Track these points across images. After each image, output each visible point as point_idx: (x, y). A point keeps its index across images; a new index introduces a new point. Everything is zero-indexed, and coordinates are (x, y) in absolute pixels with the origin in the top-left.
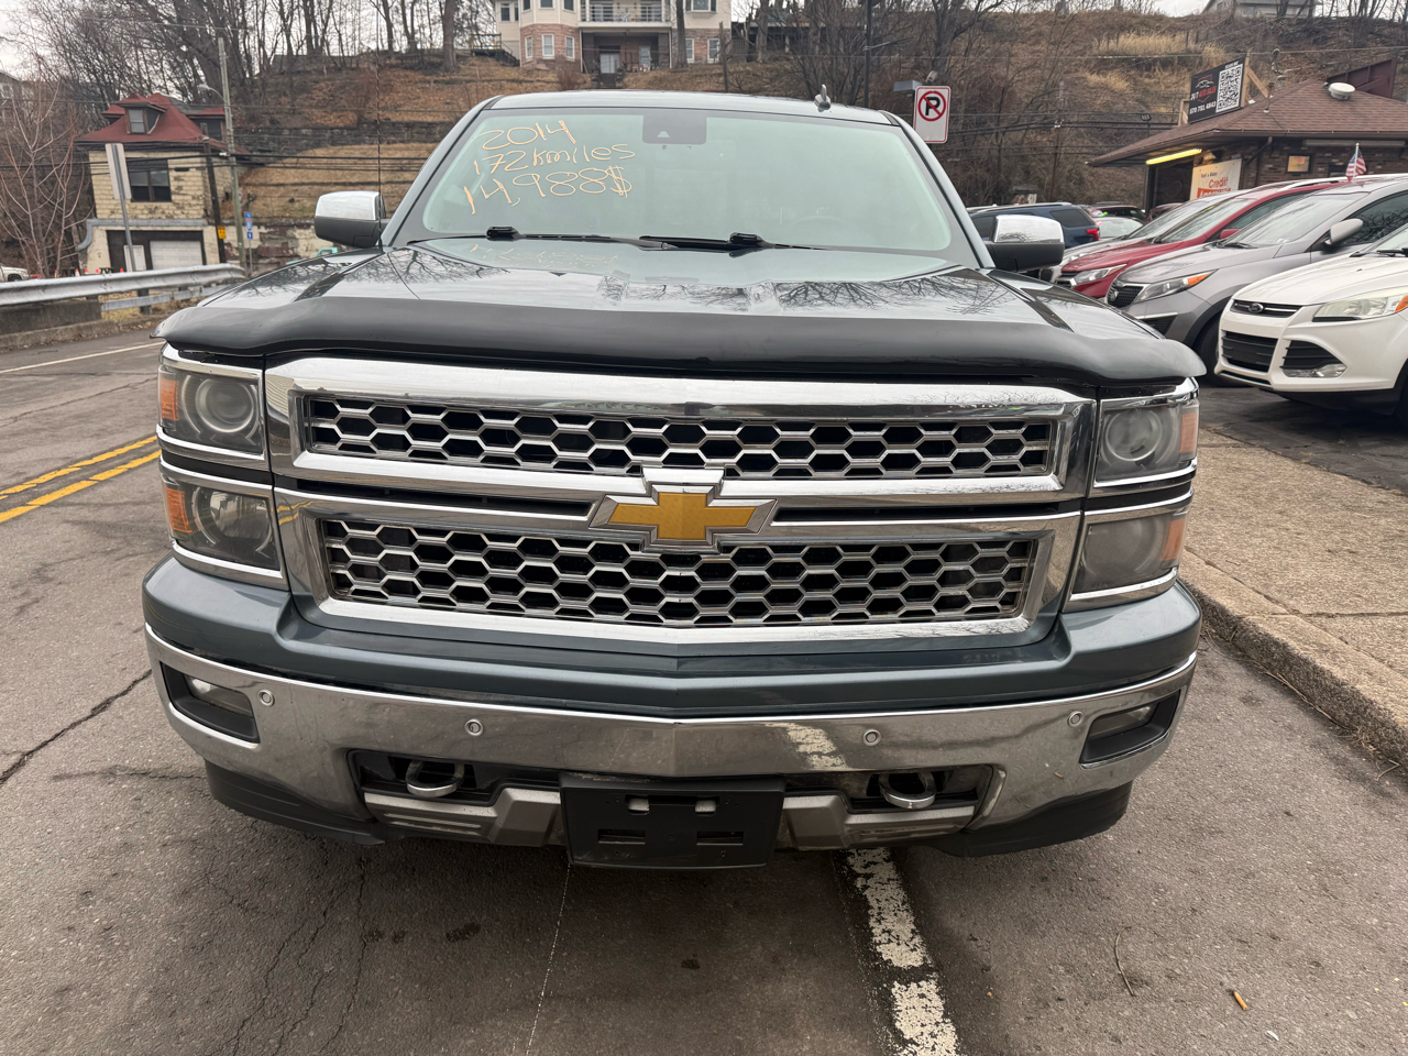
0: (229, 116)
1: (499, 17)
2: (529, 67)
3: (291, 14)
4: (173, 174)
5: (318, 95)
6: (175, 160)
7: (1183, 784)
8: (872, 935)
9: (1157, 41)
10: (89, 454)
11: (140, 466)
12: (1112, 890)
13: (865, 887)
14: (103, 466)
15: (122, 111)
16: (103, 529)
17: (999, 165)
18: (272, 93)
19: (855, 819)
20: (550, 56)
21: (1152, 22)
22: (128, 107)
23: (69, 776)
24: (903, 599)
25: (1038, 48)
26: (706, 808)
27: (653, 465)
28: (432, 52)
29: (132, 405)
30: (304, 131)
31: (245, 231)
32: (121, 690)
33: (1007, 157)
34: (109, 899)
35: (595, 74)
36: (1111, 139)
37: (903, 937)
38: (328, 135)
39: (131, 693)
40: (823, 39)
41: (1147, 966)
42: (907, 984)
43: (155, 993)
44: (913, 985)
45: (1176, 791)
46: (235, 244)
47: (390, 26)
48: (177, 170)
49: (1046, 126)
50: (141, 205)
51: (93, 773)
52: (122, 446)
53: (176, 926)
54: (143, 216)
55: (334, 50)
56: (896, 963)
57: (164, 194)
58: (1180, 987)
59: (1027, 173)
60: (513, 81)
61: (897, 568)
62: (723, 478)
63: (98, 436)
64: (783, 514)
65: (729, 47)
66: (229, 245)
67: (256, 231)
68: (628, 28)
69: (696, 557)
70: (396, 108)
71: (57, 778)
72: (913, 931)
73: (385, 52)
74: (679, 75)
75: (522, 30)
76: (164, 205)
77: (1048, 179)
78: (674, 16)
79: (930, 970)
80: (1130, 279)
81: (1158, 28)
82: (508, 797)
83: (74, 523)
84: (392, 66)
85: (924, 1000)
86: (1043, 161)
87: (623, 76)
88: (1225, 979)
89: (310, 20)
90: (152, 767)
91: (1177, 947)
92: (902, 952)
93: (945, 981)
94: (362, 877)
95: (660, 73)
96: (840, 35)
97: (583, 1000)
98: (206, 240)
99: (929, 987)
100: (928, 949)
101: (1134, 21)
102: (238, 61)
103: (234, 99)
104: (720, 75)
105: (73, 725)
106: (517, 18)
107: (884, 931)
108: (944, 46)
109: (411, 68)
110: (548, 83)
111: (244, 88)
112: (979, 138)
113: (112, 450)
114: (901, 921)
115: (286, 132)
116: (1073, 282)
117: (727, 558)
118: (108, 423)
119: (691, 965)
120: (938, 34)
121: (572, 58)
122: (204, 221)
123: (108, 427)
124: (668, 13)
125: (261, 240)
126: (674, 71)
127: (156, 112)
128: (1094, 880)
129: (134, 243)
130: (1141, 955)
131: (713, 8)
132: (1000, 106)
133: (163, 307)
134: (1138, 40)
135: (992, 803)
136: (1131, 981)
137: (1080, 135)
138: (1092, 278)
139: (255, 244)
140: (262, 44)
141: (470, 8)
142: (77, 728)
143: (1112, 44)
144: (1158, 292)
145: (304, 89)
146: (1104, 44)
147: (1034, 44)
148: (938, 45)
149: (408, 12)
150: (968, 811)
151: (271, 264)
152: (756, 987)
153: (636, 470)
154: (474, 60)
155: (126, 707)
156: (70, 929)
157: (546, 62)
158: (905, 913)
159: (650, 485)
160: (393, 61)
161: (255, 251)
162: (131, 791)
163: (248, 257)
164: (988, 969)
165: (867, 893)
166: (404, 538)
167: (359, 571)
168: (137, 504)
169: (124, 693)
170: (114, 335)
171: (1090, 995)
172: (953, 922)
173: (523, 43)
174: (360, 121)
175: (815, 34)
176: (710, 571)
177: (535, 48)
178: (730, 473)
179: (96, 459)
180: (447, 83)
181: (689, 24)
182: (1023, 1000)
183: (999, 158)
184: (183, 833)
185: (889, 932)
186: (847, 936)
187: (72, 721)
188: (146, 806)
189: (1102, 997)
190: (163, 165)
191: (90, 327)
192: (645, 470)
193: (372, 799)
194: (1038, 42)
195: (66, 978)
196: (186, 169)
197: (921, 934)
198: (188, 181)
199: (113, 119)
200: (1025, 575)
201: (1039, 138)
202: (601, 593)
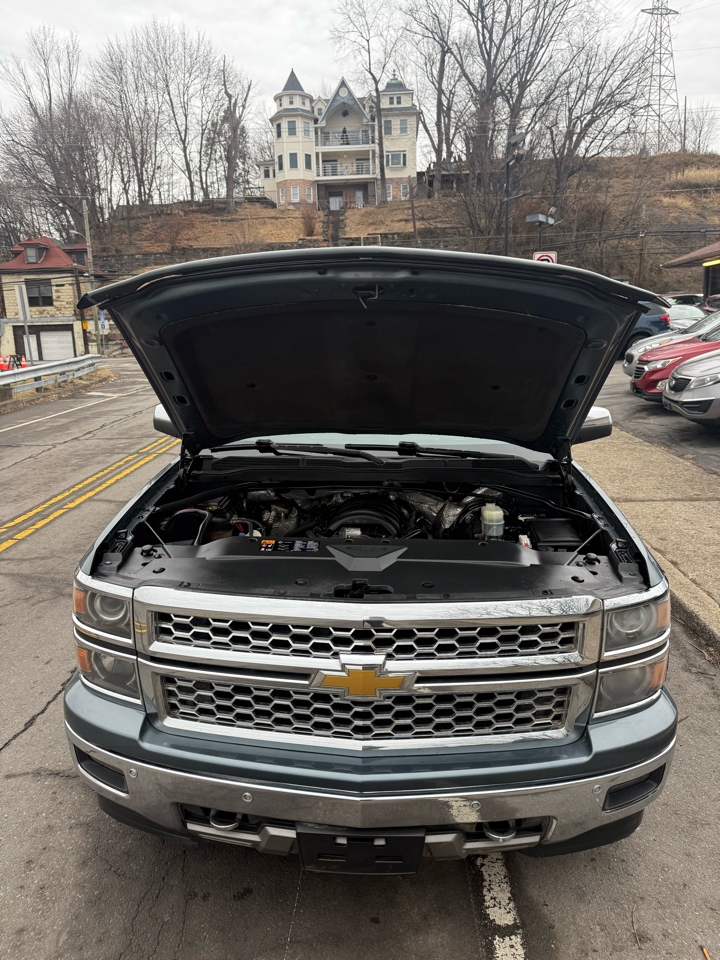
0: (89, 250)
1: (263, 176)
2: (283, 208)
3: (129, 181)
4: (54, 288)
5: (146, 232)
6: (55, 278)
7: (689, 786)
8: (484, 901)
9: (712, 173)
10: (12, 517)
11: (42, 527)
12: (635, 869)
13: (482, 865)
14: (21, 527)
15: (23, 249)
16: (23, 579)
17: (601, 263)
18: (117, 232)
19: (470, 845)
20: (297, 200)
21: (707, 159)
22: (27, 246)
23: (14, 776)
24: (493, 721)
25: (627, 180)
26: (380, 842)
27: (345, 652)
28: (219, 201)
29: (35, 474)
30: (137, 256)
31: (100, 323)
32: (41, 710)
33: (607, 258)
34: (42, 866)
35: (327, 211)
36: (680, 241)
37: (503, 903)
38: (153, 257)
39: (46, 711)
40: (479, 180)
41: (651, 927)
42: (503, 937)
43: (70, 933)
44: (507, 938)
45: (683, 792)
46: (94, 332)
47: (192, 185)
48: (57, 286)
49: (635, 236)
50: (34, 309)
51: (28, 773)
52: (31, 510)
53: (80, 886)
54: (35, 316)
55: (156, 201)
56: (498, 922)
57: (48, 301)
58: (670, 944)
59: (622, 267)
60: (272, 218)
61: (490, 704)
62: (386, 659)
63: (15, 500)
64: (420, 680)
65: (415, 189)
66: (90, 333)
67: (107, 323)
68: (348, 180)
69: (371, 703)
70: (196, 238)
71: (8, 777)
72: (509, 899)
73: (189, 202)
74: (382, 210)
75: (278, 184)
76: (48, 308)
77: (636, 271)
78: (378, 171)
79: (518, 928)
80: (684, 373)
81: (711, 164)
82: (267, 832)
83: (6, 575)
84: (193, 211)
85: (513, 950)
86: (632, 258)
87: (345, 211)
88: (699, 938)
89: (141, 182)
90: (62, 768)
91: (671, 913)
92: (502, 916)
93: (527, 935)
94: (185, 852)
95: (369, 209)
96: (490, 180)
97: (312, 945)
98: (75, 330)
99: (517, 940)
100: (518, 912)
101: (695, 159)
102: (95, 210)
103: (93, 237)
104: (409, 208)
105: (15, 737)
106: (274, 176)
107: (492, 898)
108: (561, 184)
109: (206, 212)
110: (295, 218)
111: (99, 229)
112: (588, 245)
113: (25, 513)
114: (502, 891)
115: (126, 257)
116: (646, 368)
117: (389, 702)
118: (22, 490)
119: (375, 920)
120: (558, 175)
121: (311, 201)
122: (74, 318)
123: (22, 493)
124: (374, 168)
125: (110, 329)
126: (378, 207)
127: (43, 249)
128: (624, 861)
129: (30, 333)
130: (648, 920)
131: (404, 164)
132: (601, 223)
133: (50, 387)
134: (698, 172)
135: (551, 833)
136: (640, 938)
137: (659, 240)
138: (659, 366)
139: (106, 332)
140: (110, 200)
141: (244, 169)
142: (18, 739)
143: (680, 176)
144: (702, 383)
145: (137, 229)
146: (674, 176)
147: (625, 178)
148: (558, 182)
149: (203, 174)
150: (535, 839)
151: (117, 344)
152: (413, 938)
153: (336, 655)
154: (246, 205)
155: (44, 723)
156: (21, 887)
157: (294, 204)
158: (505, 885)
159: (343, 665)
160: (194, 208)
161: (106, 336)
162: (50, 786)
163: (102, 340)
164: (553, 927)
165: (483, 869)
166: (209, 687)
167: (183, 702)
168: (42, 558)
169: (43, 712)
170: (21, 409)
171: (614, 948)
172: (534, 892)
173: (278, 192)
174: (173, 249)
175: (473, 179)
176: (380, 709)
177: (287, 195)
178: (389, 656)
179: (17, 521)
180: (230, 221)
181: (388, 175)
182: (572, 950)
183: (602, 259)
184: (81, 818)
185: (495, 899)
186: (469, 901)
187: (14, 734)
188: (60, 798)
189: (622, 949)
190: (48, 283)
191: (5, 405)
192: (341, 656)
193: (191, 827)
194: (627, 177)
195: (21, 922)
196: (63, 285)
197: (514, 900)
198: (65, 294)
199: (17, 254)
200: (566, 704)
201: (629, 243)
202: (318, 719)
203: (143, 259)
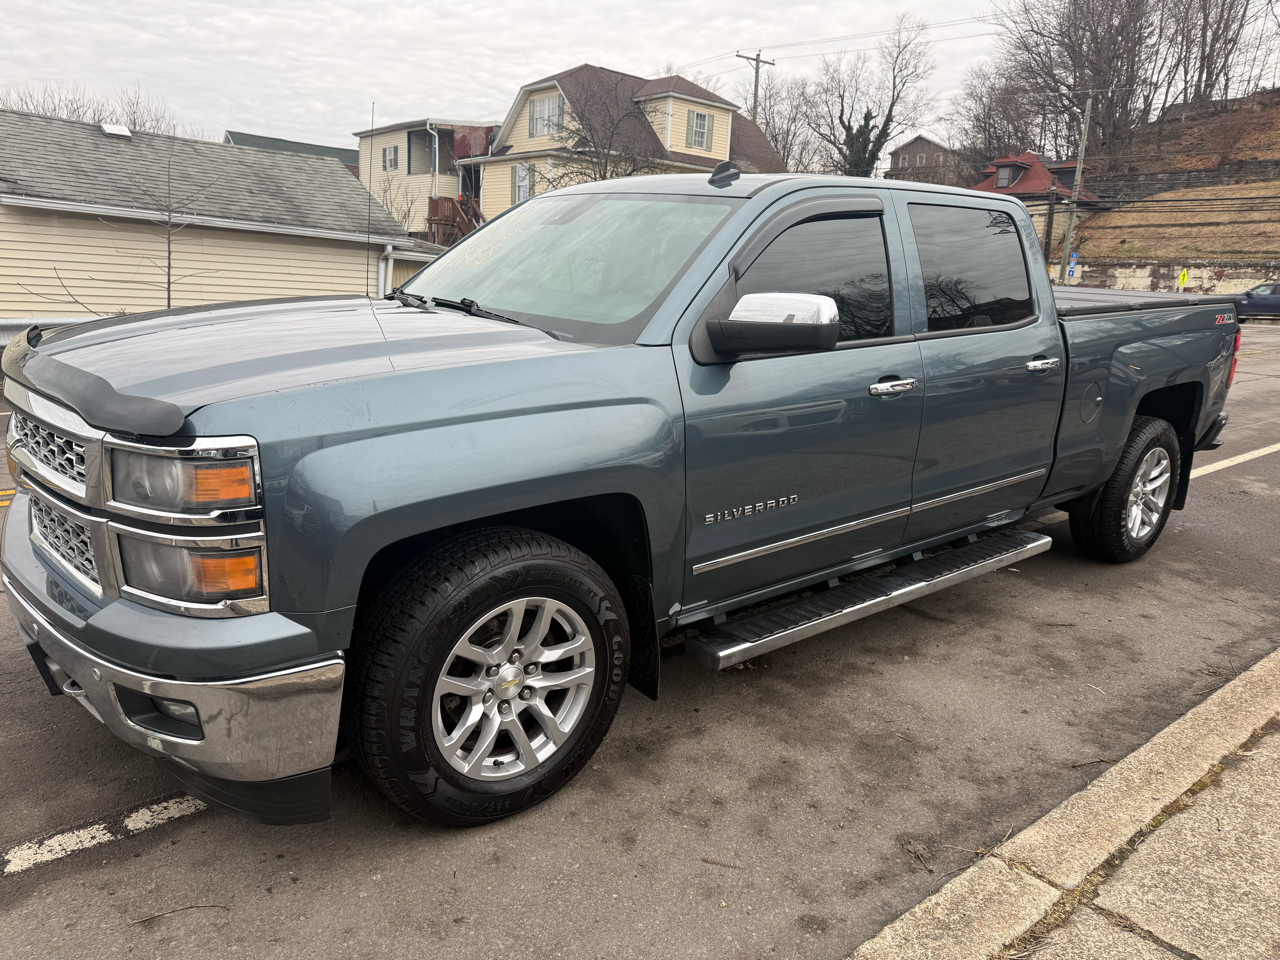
0: (1079, 170)
8: (158, 804)
15: (995, 170)
22: (999, 166)
31: (1068, 269)
37: (161, 816)
42: (106, 829)
44: (106, 832)
46: (1058, 280)
55: (1217, 96)
56: (128, 820)
67: (1078, 269)
70: (1269, 147)
72: (169, 817)
79: (125, 834)
93: (116, 843)
99: (105, 838)
100: (151, 828)
115: (1142, 178)
125: (1082, 277)
127: (1022, 169)
136: (148, 921)
164: (138, 856)
171: (124, 906)
172: (193, 830)
174: (1221, 164)
182: (105, 878)
186: (153, 796)
189: (123, 912)
197: (170, 821)
203: (1168, 180)
